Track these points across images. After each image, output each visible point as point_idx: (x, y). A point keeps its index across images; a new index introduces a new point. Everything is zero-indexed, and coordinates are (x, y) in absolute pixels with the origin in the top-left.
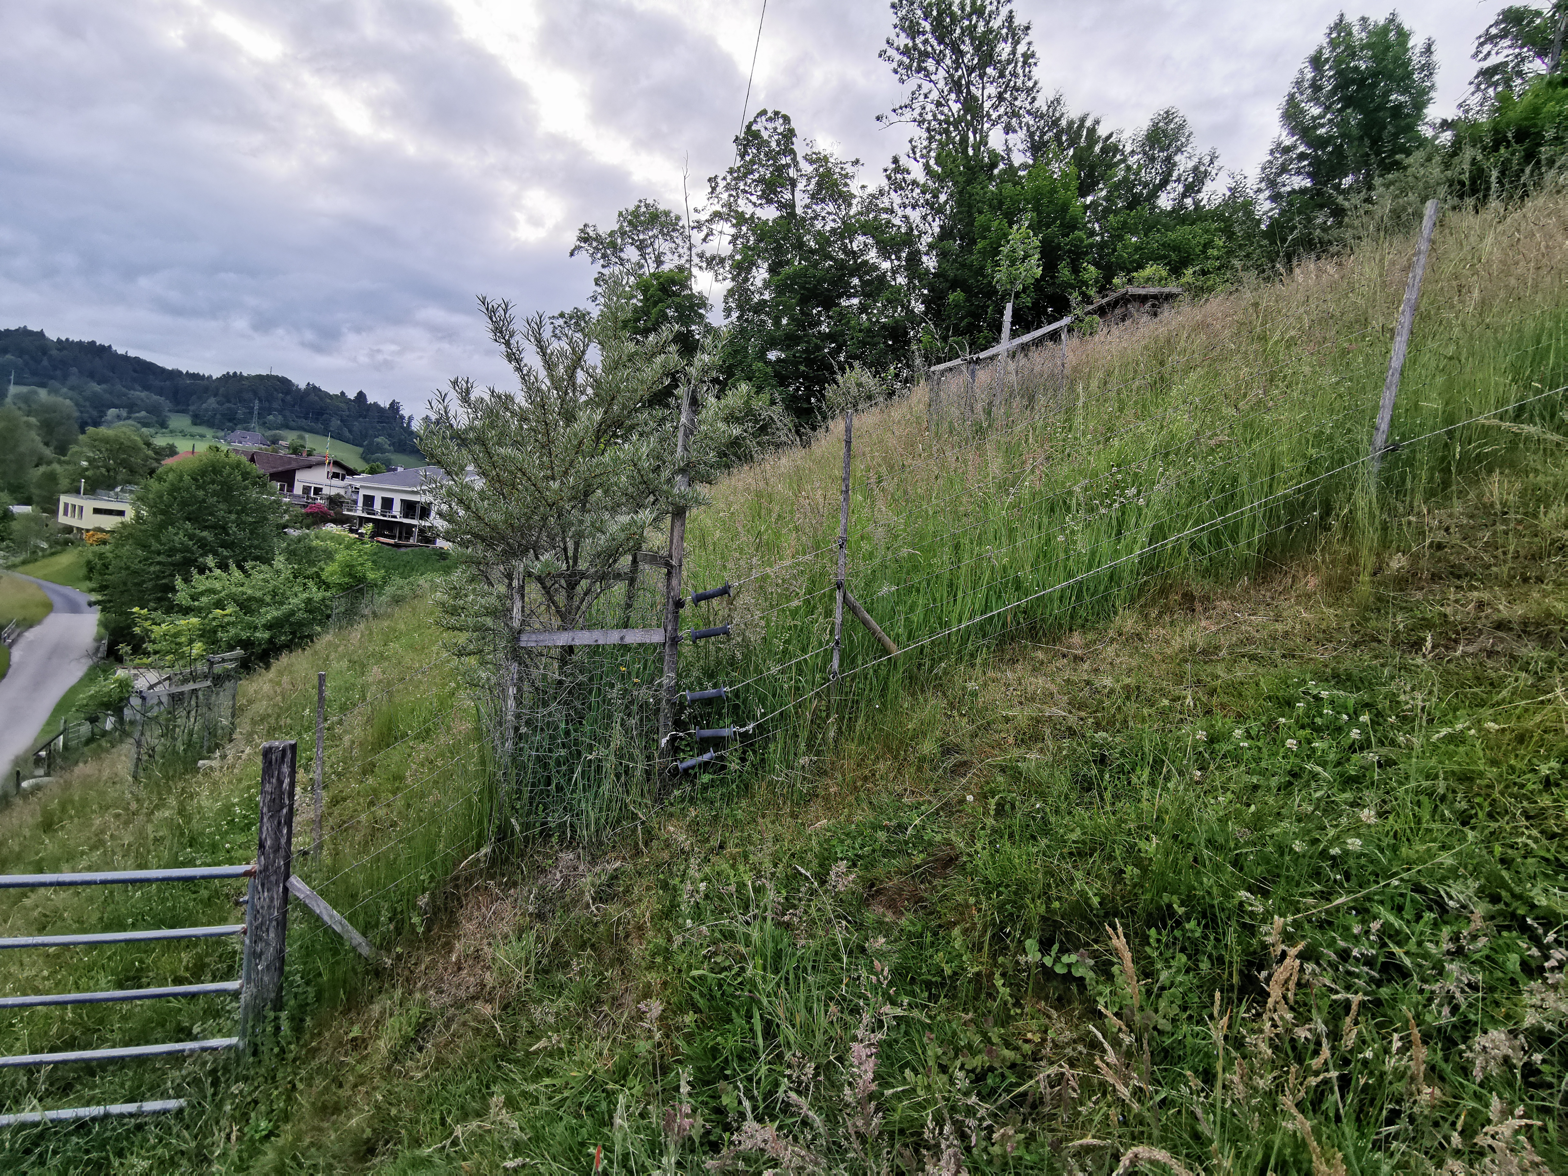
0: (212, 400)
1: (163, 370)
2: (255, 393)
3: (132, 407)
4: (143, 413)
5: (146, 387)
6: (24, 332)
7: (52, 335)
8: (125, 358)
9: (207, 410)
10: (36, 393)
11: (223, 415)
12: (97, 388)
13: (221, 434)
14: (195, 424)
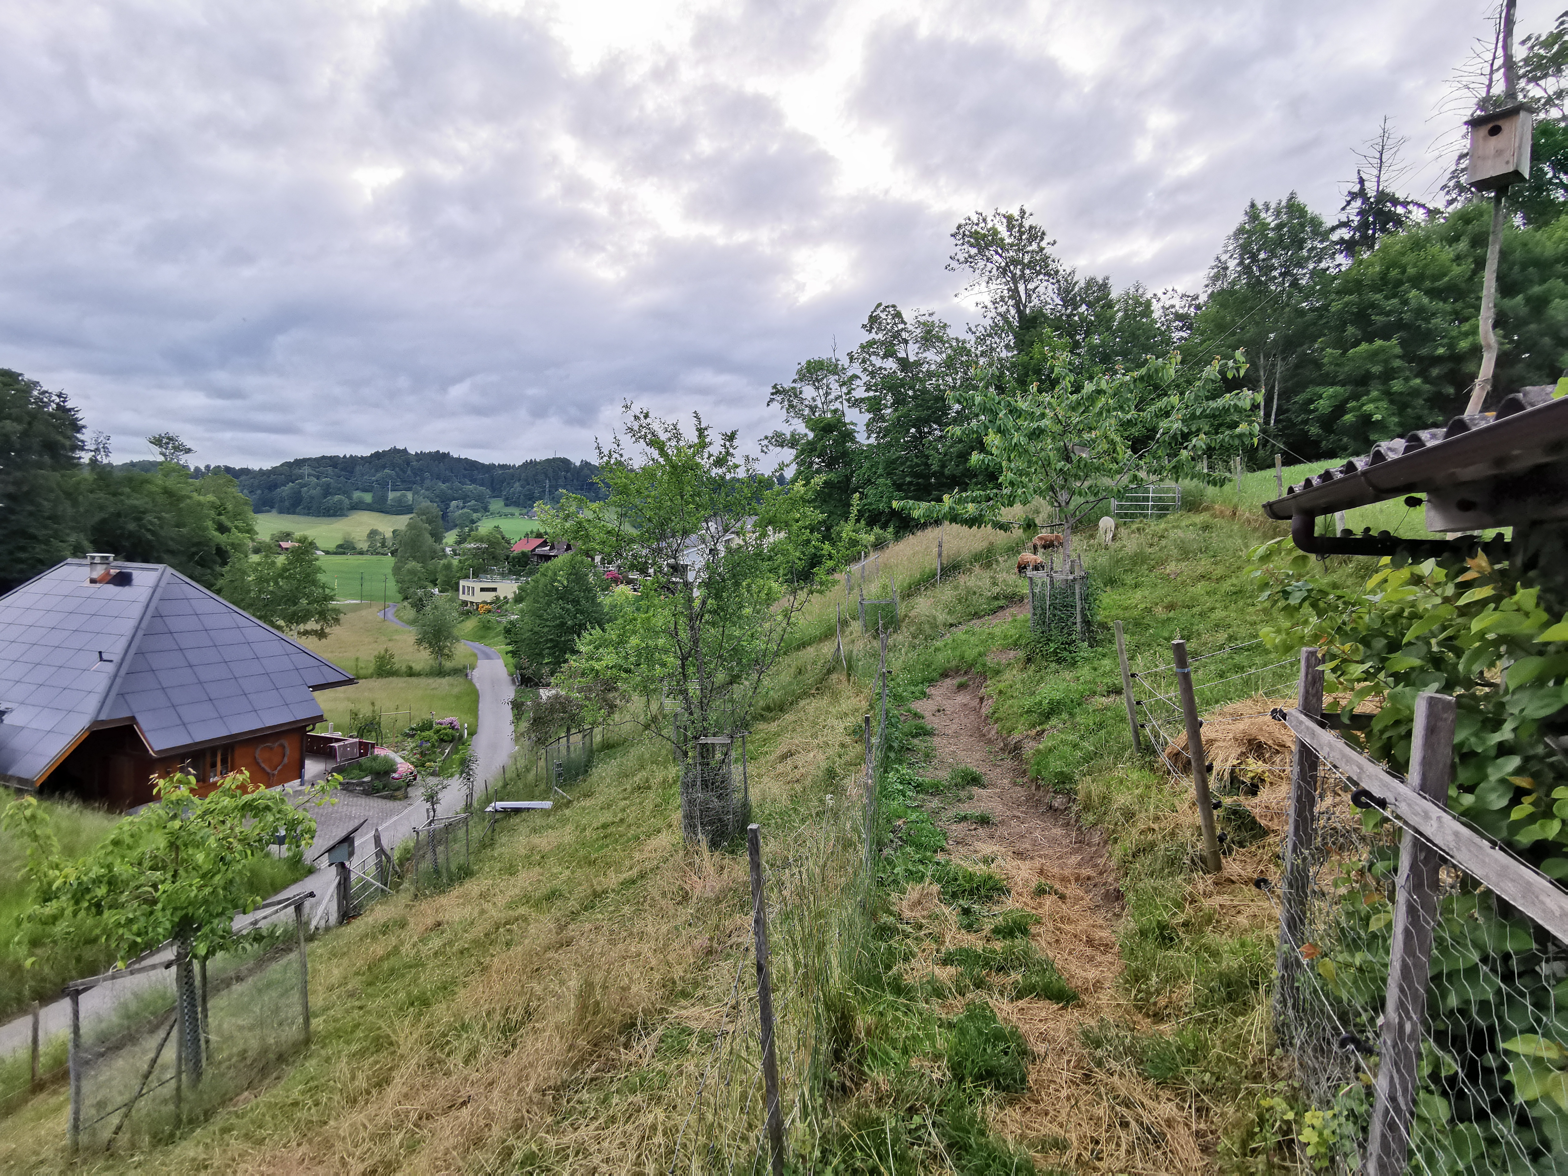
0: (517, 484)
1: (483, 465)
2: (546, 476)
3: (465, 498)
4: (473, 502)
5: (473, 481)
6: (395, 451)
7: (412, 451)
8: (459, 460)
9: (514, 493)
10: (405, 496)
11: (525, 495)
12: (443, 486)
13: (525, 511)
14: (506, 505)
